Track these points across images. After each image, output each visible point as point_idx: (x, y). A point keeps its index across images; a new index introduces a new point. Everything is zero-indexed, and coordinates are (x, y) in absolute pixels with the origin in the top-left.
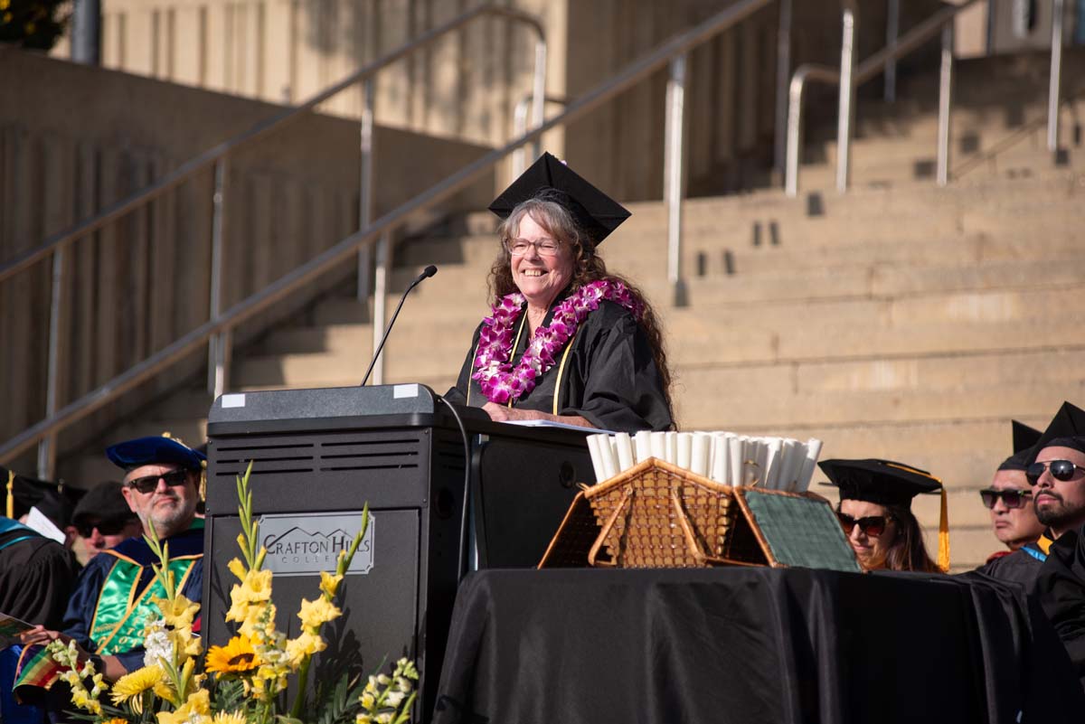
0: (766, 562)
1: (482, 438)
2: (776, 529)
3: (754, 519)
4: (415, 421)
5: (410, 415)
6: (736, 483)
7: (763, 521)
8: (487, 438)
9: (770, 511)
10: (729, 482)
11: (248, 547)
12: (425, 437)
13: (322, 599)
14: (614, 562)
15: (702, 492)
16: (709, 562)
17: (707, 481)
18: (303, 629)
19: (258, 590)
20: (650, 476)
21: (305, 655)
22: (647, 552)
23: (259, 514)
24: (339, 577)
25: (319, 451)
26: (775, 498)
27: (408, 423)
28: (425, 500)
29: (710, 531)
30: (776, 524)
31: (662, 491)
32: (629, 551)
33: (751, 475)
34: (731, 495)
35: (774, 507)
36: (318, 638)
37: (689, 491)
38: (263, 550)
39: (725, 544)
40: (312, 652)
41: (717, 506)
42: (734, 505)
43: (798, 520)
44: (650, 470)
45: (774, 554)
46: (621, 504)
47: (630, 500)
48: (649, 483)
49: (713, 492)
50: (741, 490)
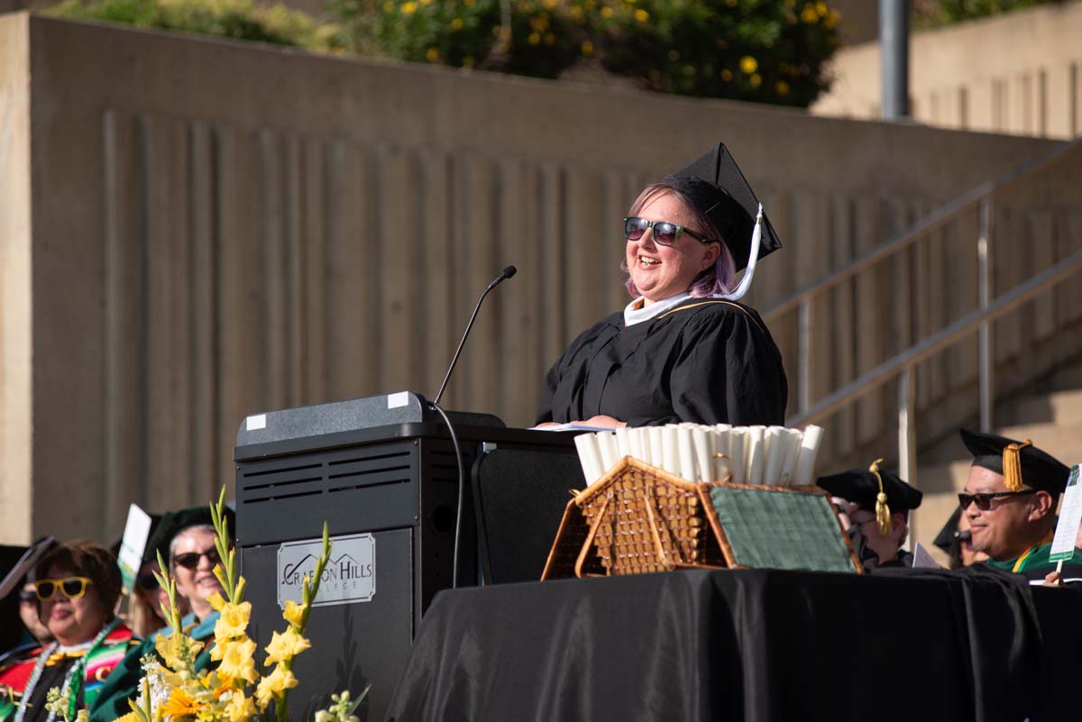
0: (725, 564)
1: (486, 447)
2: (744, 528)
3: (717, 517)
4: (406, 432)
5: (399, 426)
7: (728, 520)
8: (493, 446)
9: (741, 508)
10: (697, 477)
11: (225, 579)
12: (415, 449)
13: (290, 630)
15: (672, 492)
16: (678, 567)
17: (676, 479)
18: (274, 665)
19: (236, 625)
20: (627, 477)
21: (274, 693)
22: (634, 562)
23: (280, 543)
24: (305, 605)
25: (326, 471)
26: (752, 494)
27: (396, 435)
28: (417, 518)
29: (684, 534)
30: (746, 523)
31: (640, 493)
32: (619, 562)
33: (723, 469)
34: (696, 494)
35: (747, 503)
36: (289, 674)
37: (661, 491)
38: (242, 581)
39: (699, 547)
40: (279, 688)
41: (686, 506)
42: (699, 505)
43: (778, 517)
44: (627, 470)
45: (735, 554)
46: (603, 510)
47: (612, 504)
48: (627, 485)
49: (682, 491)
50: (708, 489)
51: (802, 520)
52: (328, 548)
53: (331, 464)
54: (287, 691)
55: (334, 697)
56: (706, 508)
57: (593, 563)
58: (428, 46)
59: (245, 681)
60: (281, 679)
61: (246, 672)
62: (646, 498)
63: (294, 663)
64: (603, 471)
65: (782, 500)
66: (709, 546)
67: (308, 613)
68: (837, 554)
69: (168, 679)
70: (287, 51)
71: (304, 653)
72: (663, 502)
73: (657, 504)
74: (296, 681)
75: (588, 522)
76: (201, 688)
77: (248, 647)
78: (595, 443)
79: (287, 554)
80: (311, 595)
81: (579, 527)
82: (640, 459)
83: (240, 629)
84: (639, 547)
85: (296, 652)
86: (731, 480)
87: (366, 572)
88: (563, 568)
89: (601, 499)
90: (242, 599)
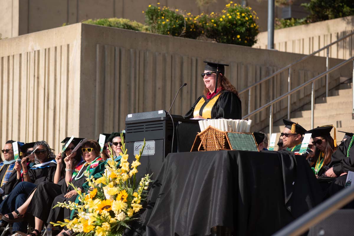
0: (230, 149)
1: (179, 123)
2: (235, 141)
3: (229, 139)
4: (162, 119)
5: (161, 118)
6: (227, 131)
7: (231, 140)
8: (181, 122)
9: (234, 137)
10: (225, 130)
11: (123, 149)
12: (164, 122)
13: (137, 161)
14: (205, 151)
15: (219, 133)
16: (220, 150)
17: (220, 131)
18: (133, 168)
19: (125, 159)
20: (210, 130)
21: (133, 174)
22: (211, 148)
23: (134, 142)
24: (140, 156)
25: (145, 127)
26: (237, 134)
27: (160, 119)
28: (164, 137)
29: (222, 142)
30: (235, 140)
31: (212, 133)
32: (207, 148)
33: (230, 129)
34: (224, 134)
35: (235, 136)
36: (136, 170)
37: (217, 133)
38: (127, 150)
39: (225, 145)
40: (134, 173)
41: (222, 137)
42: (225, 136)
43: (242, 139)
44: (210, 128)
45: (232, 147)
46: (204, 137)
47: (206, 136)
48: (210, 132)
49: (221, 133)
50: (227, 133)
51: (247, 140)
52: (145, 143)
53: (146, 125)
54: (136, 173)
55: (146, 175)
56: (227, 137)
57: (202, 148)
58: (168, 31)
59: (127, 171)
60: (134, 171)
61: (127, 169)
62: (214, 135)
63: (137, 168)
64: (205, 129)
65: (243, 136)
66: (227, 145)
67: (140, 157)
68: (254, 147)
69: (111, 170)
70: (137, 31)
71: (139, 166)
72: (217, 136)
73: (216, 136)
74: (138, 171)
75: (201, 139)
76: (118, 172)
77: (128, 164)
78: (203, 122)
79: (136, 144)
80: (141, 153)
81: (199, 140)
82: (213, 126)
83: (126, 160)
84: (212, 145)
85: (138, 165)
86: (232, 131)
87: (153, 149)
88: (195, 149)
89: (204, 135)
90: (126, 154)
